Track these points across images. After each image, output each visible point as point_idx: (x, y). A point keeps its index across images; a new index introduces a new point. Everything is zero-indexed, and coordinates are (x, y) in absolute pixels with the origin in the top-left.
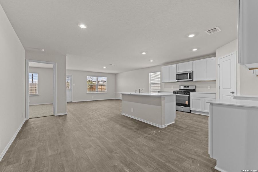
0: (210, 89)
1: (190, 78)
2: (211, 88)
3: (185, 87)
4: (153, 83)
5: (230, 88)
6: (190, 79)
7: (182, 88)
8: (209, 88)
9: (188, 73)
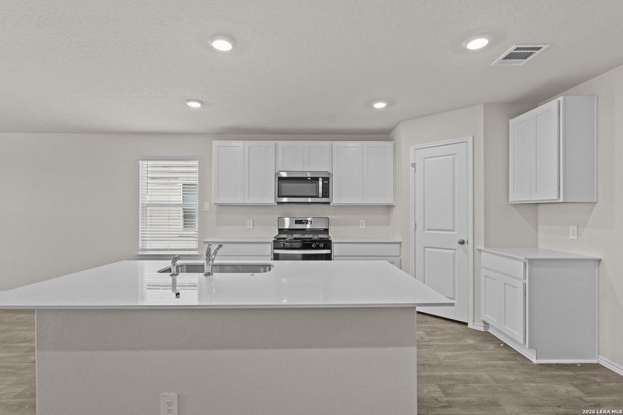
0: (364, 227)
1: (326, 193)
2: (366, 225)
3: (297, 222)
4: (158, 205)
5: (453, 231)
6: (323, 197)
7: (287, 224)
8: (363, 225)
9: (317, 179)
